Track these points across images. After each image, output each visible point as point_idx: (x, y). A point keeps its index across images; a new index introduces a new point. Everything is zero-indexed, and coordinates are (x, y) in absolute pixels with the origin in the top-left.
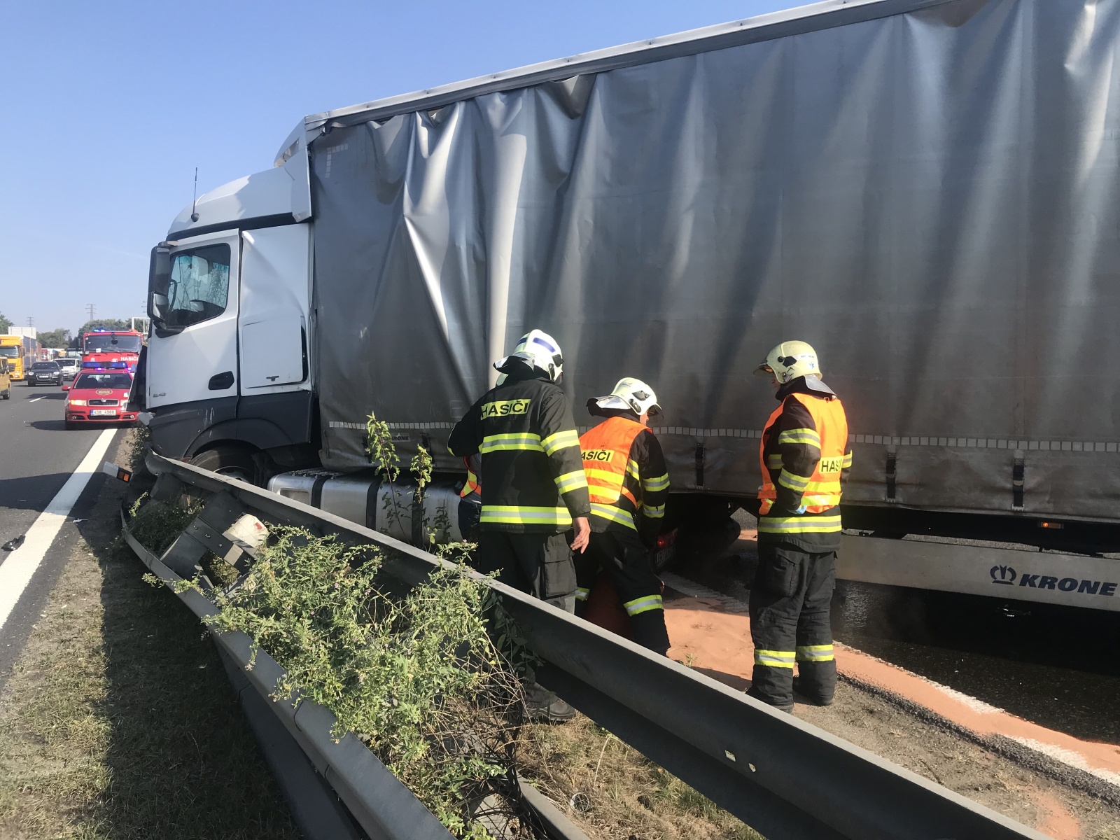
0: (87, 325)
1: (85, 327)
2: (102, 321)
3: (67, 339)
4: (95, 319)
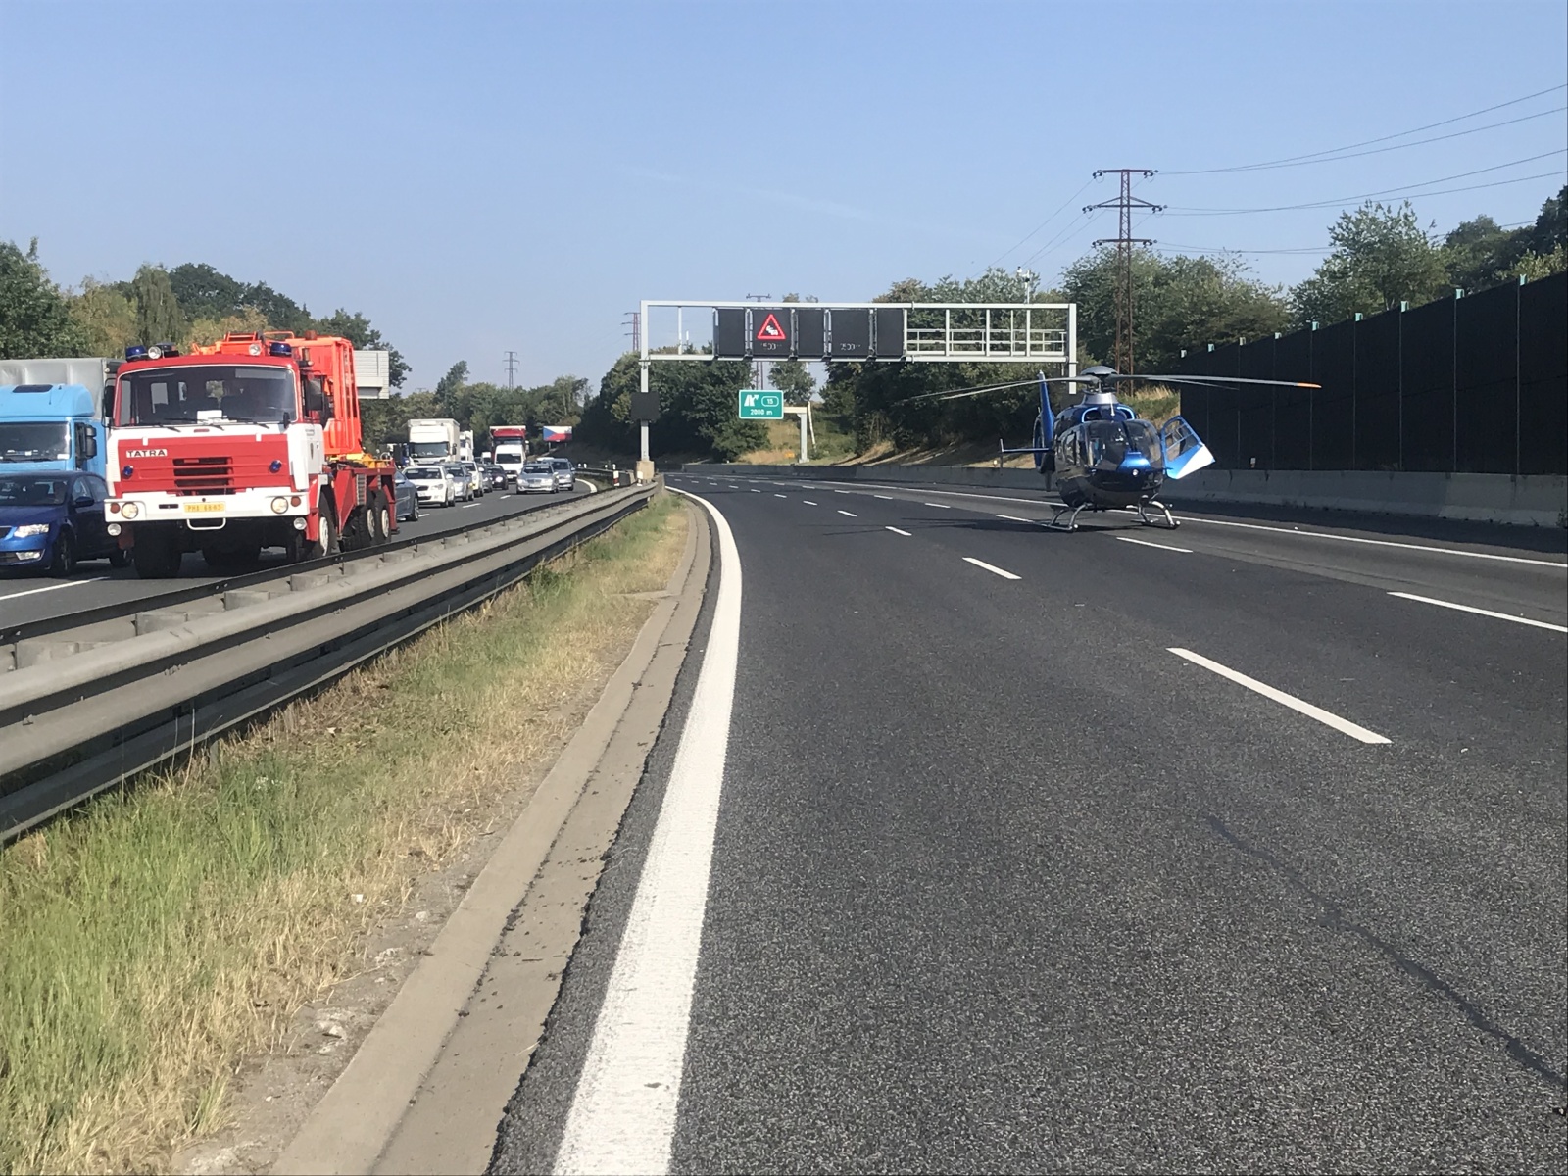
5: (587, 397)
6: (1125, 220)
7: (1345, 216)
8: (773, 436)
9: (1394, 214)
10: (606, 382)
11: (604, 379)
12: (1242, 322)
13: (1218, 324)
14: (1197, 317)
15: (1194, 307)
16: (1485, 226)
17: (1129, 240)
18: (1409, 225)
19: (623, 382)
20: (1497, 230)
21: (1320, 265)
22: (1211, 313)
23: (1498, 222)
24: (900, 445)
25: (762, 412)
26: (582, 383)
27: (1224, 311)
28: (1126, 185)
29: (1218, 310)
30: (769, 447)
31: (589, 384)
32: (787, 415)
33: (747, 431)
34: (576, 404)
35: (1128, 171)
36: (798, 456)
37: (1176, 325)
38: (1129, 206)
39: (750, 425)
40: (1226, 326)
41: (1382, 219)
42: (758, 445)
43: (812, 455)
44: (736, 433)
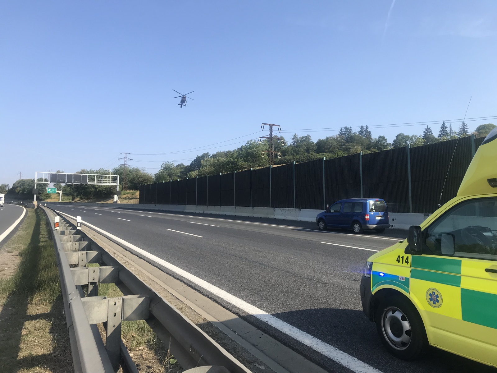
0: (17, 182)
1: (16, 183)
2: (25, 180)
3: (7, 189)
4: (22, 179)
5: (8, 188)
6: (125, 161)
7: (163, 163)
8: (52, 196)
9: (171, 163)
10: (14, 185)
11: (13, 185)
12: (145, 179)
13: (141, 179)
14: (137, 178)
15: (137, 176)
16: (182, 165)
17: (126, 165)
18: (173, 165)
19: (18, 185)
20: (184, 165)
21: (159, 171)
22: (140, 178)
23: (184, 164)
24: (81, 199)
25: (52, 192)
26: (7, 185)
27: (142, 177)
28: (126, 156)
29: (140, 177)
30: (51, 198)
31: (9, 185)
32: (57, 193)
33: (47, 195)
34: (6, 189)
35: (126, 153)
36: (59, 200)
37: (133, 179)
38: (126, 159)
39: (48, 194)
40: (143, 180)
41: (169, 164)
42: (49, 198)
43: (62, 200)
44: (44, 196)
